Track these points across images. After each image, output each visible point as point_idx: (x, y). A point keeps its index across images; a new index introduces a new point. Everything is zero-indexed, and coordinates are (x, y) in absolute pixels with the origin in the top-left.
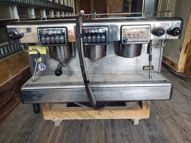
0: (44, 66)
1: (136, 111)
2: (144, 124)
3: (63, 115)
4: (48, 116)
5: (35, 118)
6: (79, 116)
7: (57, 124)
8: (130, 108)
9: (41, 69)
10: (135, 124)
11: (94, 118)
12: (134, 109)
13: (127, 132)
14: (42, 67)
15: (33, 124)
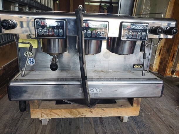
0: (34, 61)
1: (127, 108)
2: (132, 121)
3: (52, 113)
4: (36, 114)
5: (18, 117)
6: (70, 114)
7: (44, 123)
8: (121, 106)
9: (30, 64)
10: (124, 122)
11: (85, 116)
12: (124, 107)
13: (117, 130)
14: (31, 61)
15: (17, 124)
